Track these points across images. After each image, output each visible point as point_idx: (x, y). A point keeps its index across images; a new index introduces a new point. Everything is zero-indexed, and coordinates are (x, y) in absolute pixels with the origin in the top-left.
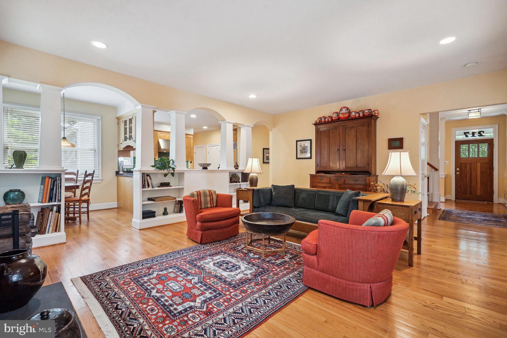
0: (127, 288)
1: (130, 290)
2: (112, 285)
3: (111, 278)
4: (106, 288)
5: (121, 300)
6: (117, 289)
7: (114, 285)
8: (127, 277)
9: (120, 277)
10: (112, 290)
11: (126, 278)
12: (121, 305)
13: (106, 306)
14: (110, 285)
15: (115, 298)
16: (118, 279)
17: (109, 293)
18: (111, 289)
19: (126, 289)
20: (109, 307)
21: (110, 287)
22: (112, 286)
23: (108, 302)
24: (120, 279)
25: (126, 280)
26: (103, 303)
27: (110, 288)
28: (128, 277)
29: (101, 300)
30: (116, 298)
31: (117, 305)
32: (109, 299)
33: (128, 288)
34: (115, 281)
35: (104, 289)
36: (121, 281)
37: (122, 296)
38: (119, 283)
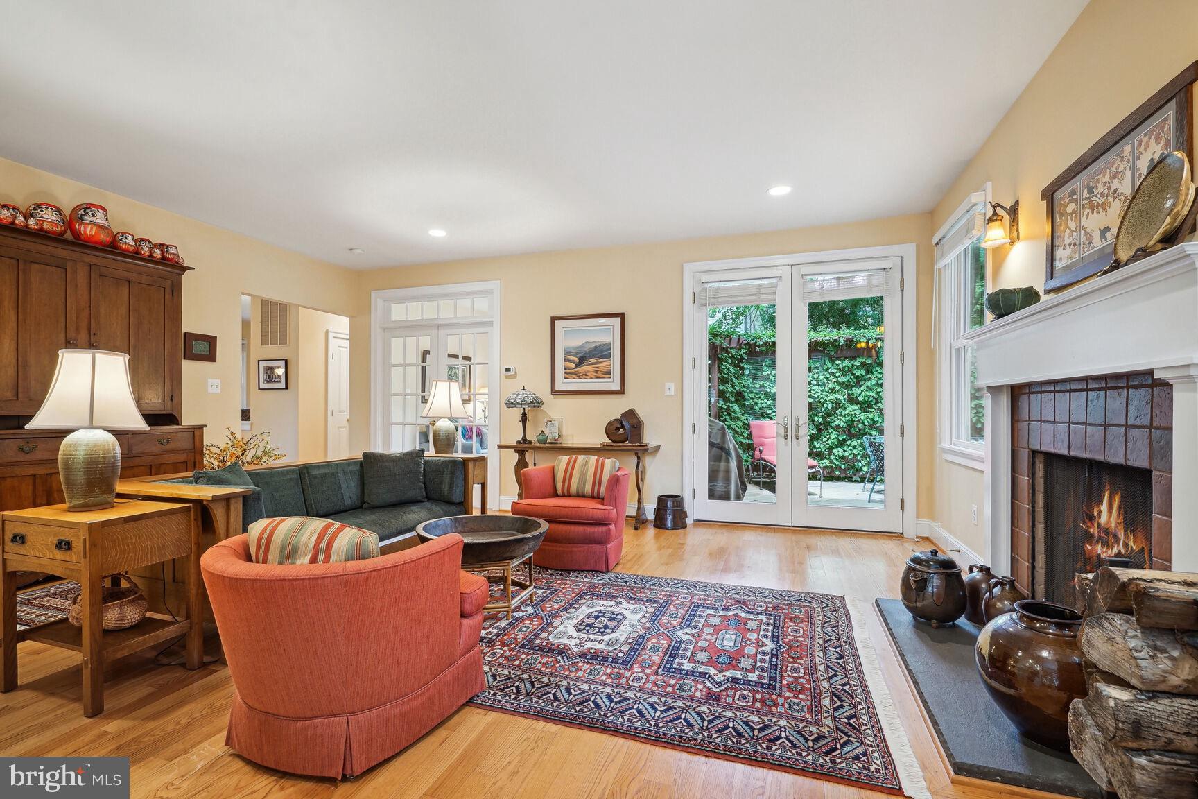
0: (802, 677)
1: (802, 671)
2: (826, 702)
3: (819, 723)
4: (841, 701)
5: (828, 662)
6: (824, 685)
7: (824, 698)
8: (783, 705)
9: (798, 711)
10: (834, 688)
11: (789, 701)
12: (833, 657)
13: (857, 669)
14: (832, 703)
15: (836, 671)
16: (805, 709)
17: (841, 685)
18: (833, 692)
19: (807, 677)
20: (851, 665)
21: (834, 698)
22: (828, 699)
23: (850, 672)
24: (802, 707)
25: (791, 695)
26: (859, 676)
27: (834, 694)
28: (781, 700)
29: (861, 682)
30: (834, 670)
31: (838, 659)
32: (846, 676)
33: (801, 675)
34: (816, 709)
35: (849, 701)
36: (803, 700)
37: (822, 668)
38: (809, 698)
